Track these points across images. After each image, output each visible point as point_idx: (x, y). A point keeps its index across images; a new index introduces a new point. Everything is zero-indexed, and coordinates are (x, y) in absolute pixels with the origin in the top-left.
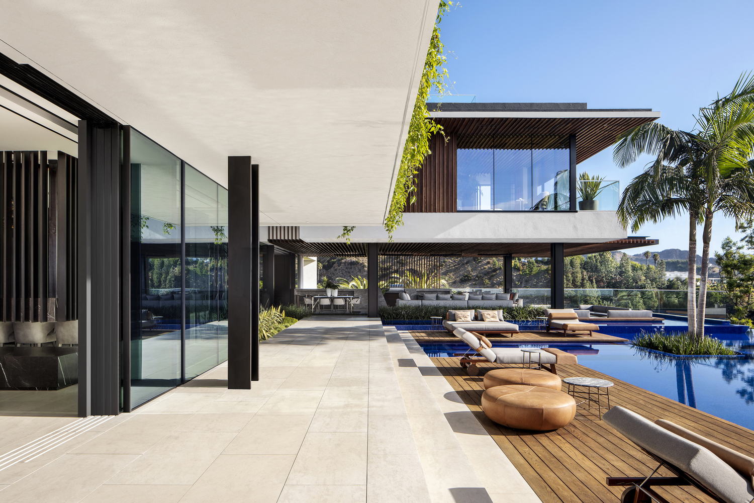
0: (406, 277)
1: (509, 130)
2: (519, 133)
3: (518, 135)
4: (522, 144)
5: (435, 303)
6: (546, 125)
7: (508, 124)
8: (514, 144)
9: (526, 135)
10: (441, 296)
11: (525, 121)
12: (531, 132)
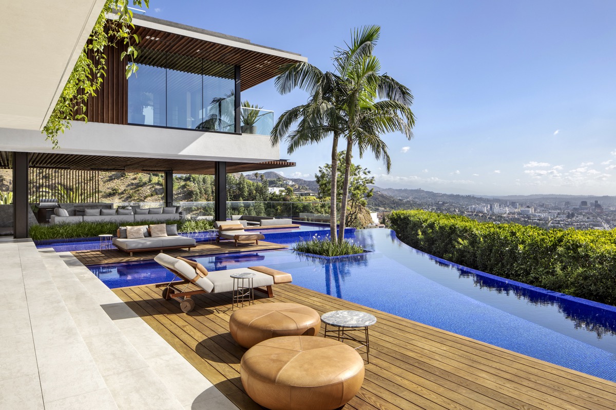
0: (57, 191)
1: (183, 50)
2: (191, 55)
3: (189, 57)
4: (191, 67)
5: (99, 218)
6: (218, 51)
7: (183, 43)
8: (183, 66)
9: (197, 58)
10: (105, 211)
11: (200, 43)
12: (203, 56)
